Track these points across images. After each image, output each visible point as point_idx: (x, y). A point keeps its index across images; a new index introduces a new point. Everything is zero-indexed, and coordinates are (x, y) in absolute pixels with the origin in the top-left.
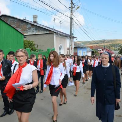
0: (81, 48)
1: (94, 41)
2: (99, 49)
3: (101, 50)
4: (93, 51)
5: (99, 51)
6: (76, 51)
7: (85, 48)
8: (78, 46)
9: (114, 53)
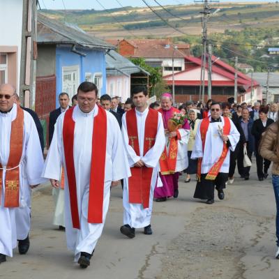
0: (75, 49)
1: (134, 16)
2: (168, 63)
3: (179, 63)
4: (141, 74)
5: (166, 73)
6: (47, 71)
7: (98, 51)
8: (57, 39)
9: (257, 86)
